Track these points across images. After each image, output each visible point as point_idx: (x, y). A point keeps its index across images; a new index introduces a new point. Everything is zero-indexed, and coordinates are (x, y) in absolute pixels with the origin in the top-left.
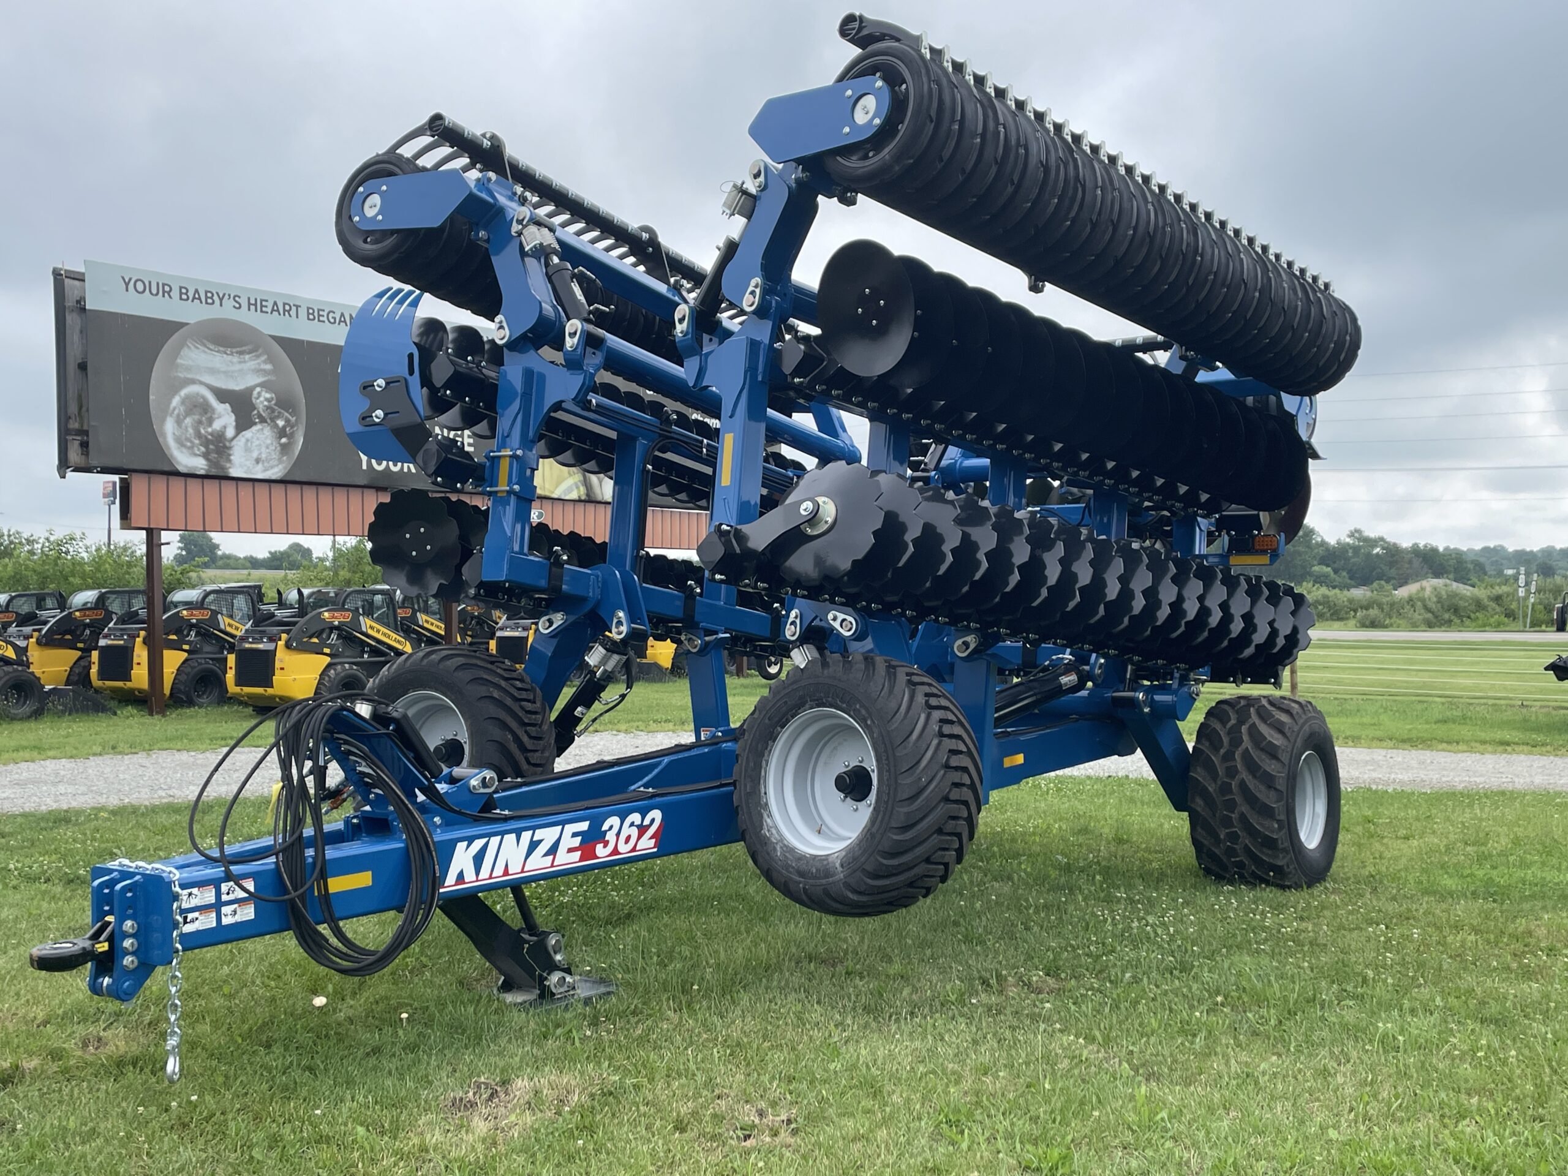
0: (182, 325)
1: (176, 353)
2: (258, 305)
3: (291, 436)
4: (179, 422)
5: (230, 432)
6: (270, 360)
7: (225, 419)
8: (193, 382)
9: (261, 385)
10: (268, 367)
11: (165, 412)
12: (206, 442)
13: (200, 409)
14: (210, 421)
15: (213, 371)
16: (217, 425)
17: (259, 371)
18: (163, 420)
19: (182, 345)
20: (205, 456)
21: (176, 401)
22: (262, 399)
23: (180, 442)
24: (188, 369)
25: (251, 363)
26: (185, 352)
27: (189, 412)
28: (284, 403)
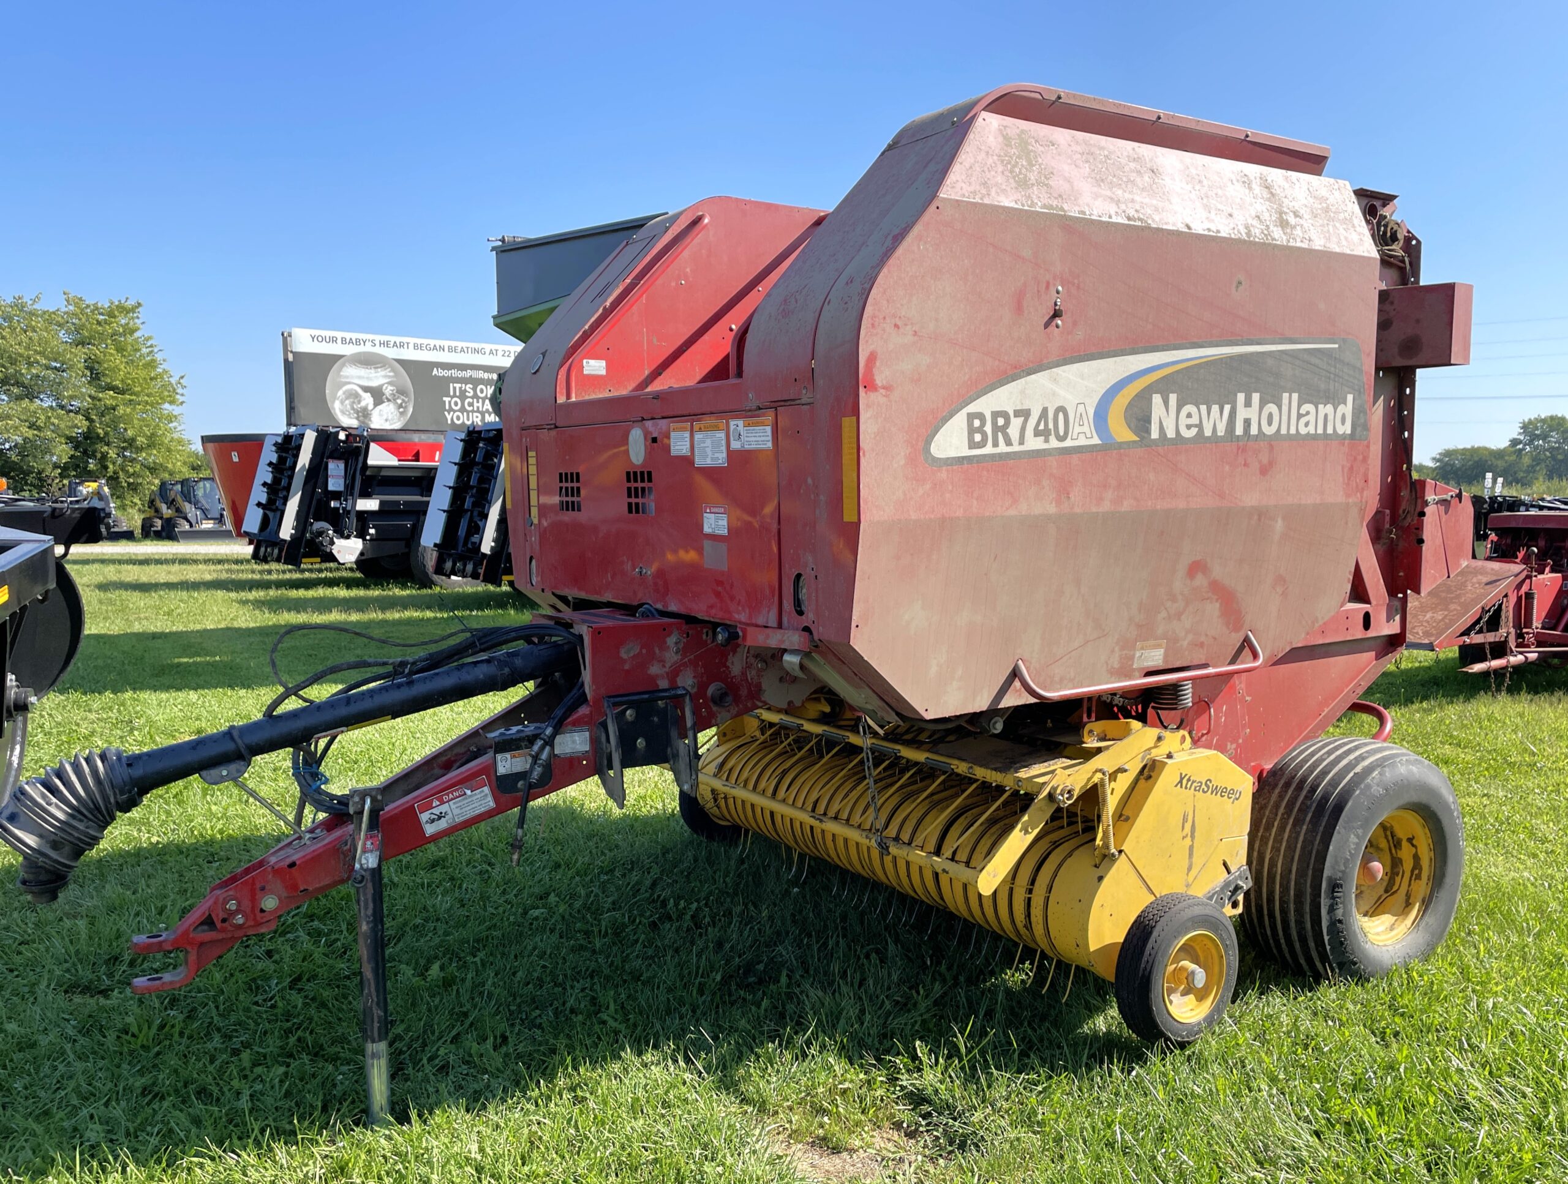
0: (341, 357)
1: (340, 370)
2: (385, 344)
3: (406, 407)
4: (342, 403)
5: (371, 407)
6: (393, 370)
7: (367, 400)
8: (349, 383)
9: (388, 383)
10: (392, 374)
11: (335, 398)
12: (357, 412)
13: (354, 396)
14: (359, 402)
15: (360, 377)
16: (363, 404)
17: (386, 376)
18: (333, 402)
19: (343, 365)
20: (357, 418)
21: (340, 393)
22: (388, 390)
23: (343, 412)
24: (347, 377)
25: (381, 372)
26: (345, 369)
27: (347, 398)
28: (401, 392)
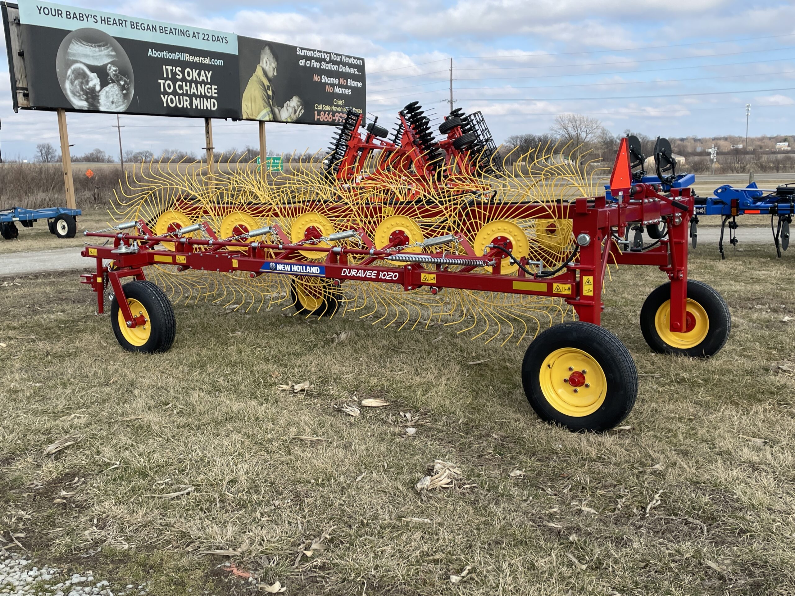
0: (69, 32)
1: (67, 47)
2: (105, 20)
6: (114, 50)
10: (113, 53)
12: (86, 93)
15: (86, 56)
17: (108, 56)
19: (70, 42)
23: (74, 94)
24: (74, 55)
25: (105, 51)
26: (71, 46)
28: (122, 72)
